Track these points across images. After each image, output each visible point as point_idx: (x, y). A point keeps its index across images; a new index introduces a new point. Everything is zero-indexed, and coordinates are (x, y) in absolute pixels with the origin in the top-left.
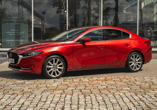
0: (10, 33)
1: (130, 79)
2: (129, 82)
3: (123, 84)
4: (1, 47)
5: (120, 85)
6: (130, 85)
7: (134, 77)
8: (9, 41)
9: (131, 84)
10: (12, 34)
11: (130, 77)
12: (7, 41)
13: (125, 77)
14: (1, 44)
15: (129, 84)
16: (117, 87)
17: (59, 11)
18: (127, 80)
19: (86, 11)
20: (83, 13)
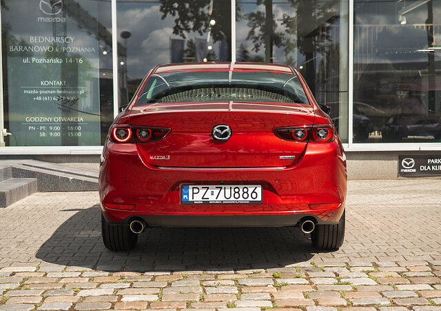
0: (38, 95)
4: (7, 141)
8: (35, 119)
10: (43, 95)
12: (28, 119)
14: (8, 132)
17: (182, 26)
19: (259, 27)
20: (252, 32)
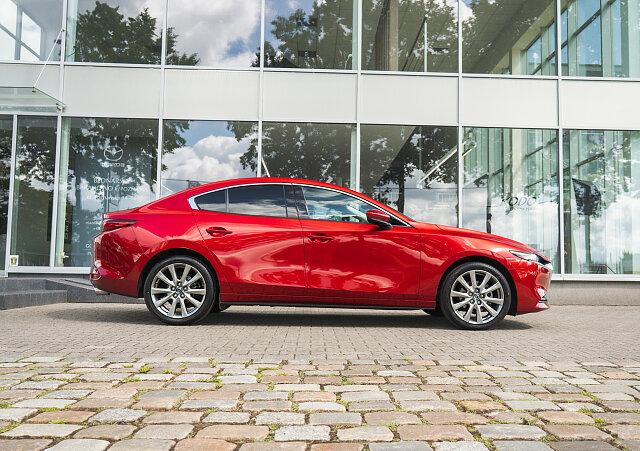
1: (463, 375)
2: (463, 387)
3: (436, 405)
5: (419, 414)
6: (479, 412)
7: (478, 364)
9: (482, 407)
11: (460, 363)
13: (438, 364)
14: (66, 255)
15: (468, 404)
16: (397, 436)
18: (448, 380)
